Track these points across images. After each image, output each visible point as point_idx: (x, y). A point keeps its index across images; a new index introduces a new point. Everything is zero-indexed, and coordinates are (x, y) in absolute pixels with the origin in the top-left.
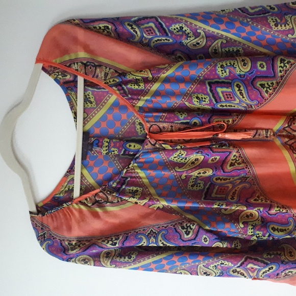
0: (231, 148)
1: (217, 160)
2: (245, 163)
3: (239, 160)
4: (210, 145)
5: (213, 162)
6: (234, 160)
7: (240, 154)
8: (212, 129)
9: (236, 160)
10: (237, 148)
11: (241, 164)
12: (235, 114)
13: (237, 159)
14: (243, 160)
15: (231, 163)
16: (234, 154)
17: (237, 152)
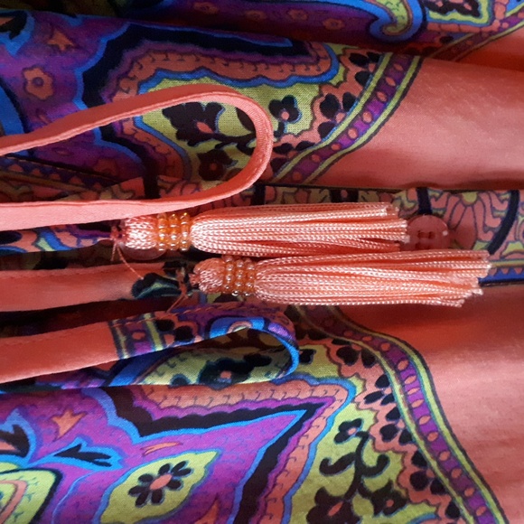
0: (323, 368)
1: (189, 482)
2: (438, 489)
3: (383, 461)
4: (118, 368)
5: (150, 509)
6: (342, 464)
7: (395, 415)
8: (138, 183)
9: (363, 471)
10: (369, 361)
11: (400, 503)
12: (337, 49)
13: (370, 458)
14: (418, 459)
15: (322, 496)
16: (348, 413)
17: (370, 399)
